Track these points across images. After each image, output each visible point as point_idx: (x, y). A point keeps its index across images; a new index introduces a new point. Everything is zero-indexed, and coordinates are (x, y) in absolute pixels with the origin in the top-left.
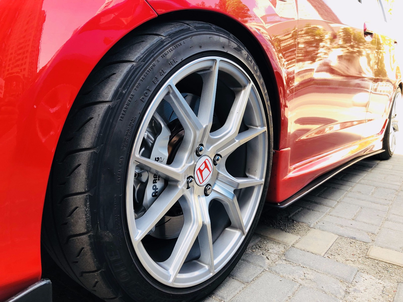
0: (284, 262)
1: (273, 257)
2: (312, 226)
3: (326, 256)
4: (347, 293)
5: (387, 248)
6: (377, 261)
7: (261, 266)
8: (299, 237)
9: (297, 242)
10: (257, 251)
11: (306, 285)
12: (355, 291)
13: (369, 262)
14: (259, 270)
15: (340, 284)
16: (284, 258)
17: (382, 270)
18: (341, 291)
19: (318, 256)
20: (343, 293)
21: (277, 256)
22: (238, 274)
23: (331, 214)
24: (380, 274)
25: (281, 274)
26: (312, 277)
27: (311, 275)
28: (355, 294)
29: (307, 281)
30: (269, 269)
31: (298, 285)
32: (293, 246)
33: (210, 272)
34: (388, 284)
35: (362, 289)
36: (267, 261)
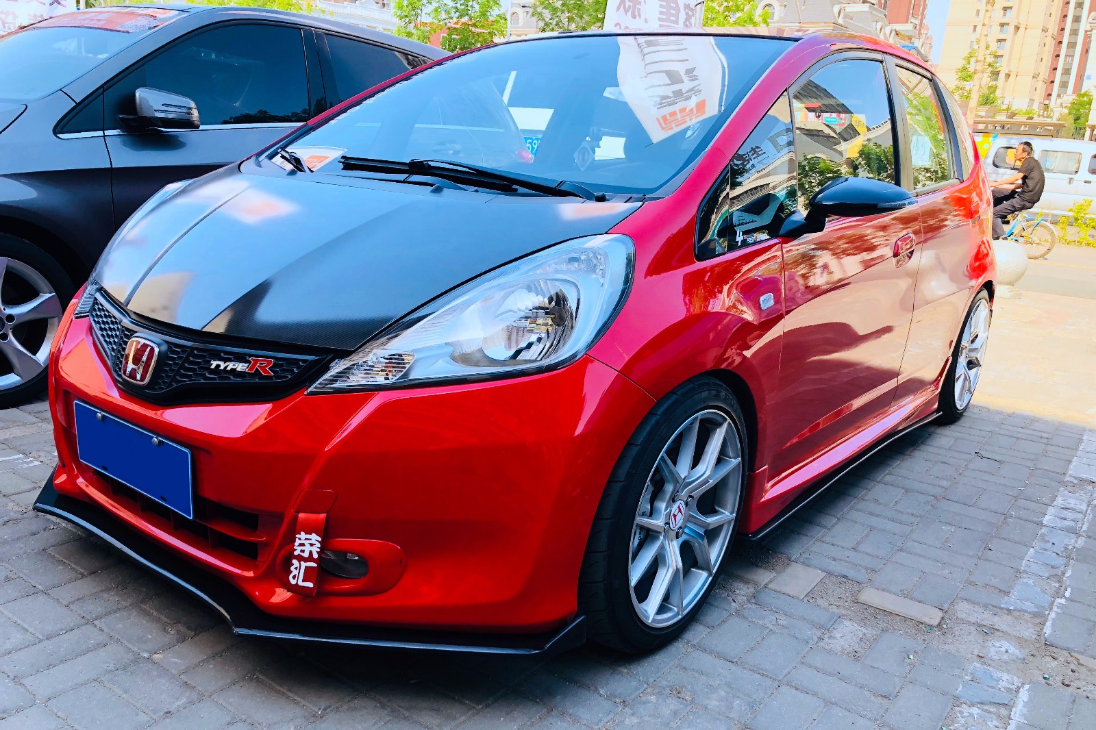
0: (754, 606)
1: (740, 599)
2: (793, 558)
3: (805, 600)
4: (821, 639)
5: (883, 590)
6: (866, 607)
7: (726, 610)
8: (774, 574)
9: (771, 581)
10: (720, 592)
11: (777, 631)
12: (830, 637)
13: (856, 607)
14: (725, 614)
15: (815, 631)
16: (754, 601)
17: (869, 617)
18: (814, 637)
19: (796, 600)
20: (816, 639)
21: (745, 598)
22: (702, 618)
23: (824, 539)
24: (865, 621)
25: (750, 619)
26: (785, 623)
27: (783, 621)
28: (829, 641)
29: (778, 627)
30: (736, 613)
31: (768, 630)
32: (765, 587)
33: (679, 615)
34: (870, 632)
35: (838, 636)
36: (734, 604)
